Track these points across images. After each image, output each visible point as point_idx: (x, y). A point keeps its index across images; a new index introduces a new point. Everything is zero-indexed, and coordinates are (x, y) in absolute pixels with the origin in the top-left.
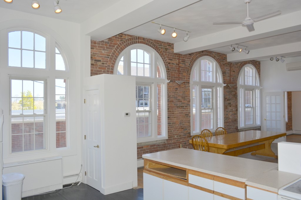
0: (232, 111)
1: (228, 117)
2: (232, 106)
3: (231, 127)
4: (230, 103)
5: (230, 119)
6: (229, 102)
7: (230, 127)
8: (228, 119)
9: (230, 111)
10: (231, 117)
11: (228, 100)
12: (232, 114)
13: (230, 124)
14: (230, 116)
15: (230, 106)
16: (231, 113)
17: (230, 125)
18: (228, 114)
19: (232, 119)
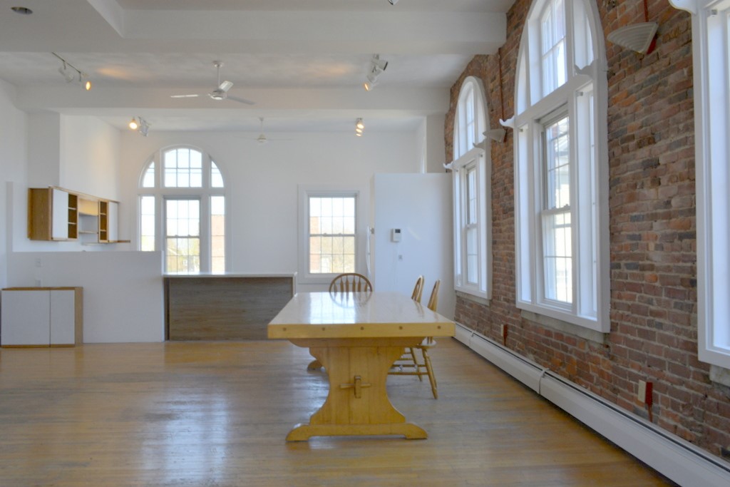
0: (668, 216)
1: (643, 257)
2: (664, 180)
3: (660, 326)
4: (653, 164)
5: (652, 268)
6: (644, 153)
7: (650, 323)
8: (643, 268)
9: (654, 217)
10: (657, 258)
11: (640, 145)
12: (665, 237)
13: (650, 302)
14: (652, 246)
15: (656, 182)
16: (659, 227)
17: (653, 313)
18: (640, 237)
19: (668, 269)
